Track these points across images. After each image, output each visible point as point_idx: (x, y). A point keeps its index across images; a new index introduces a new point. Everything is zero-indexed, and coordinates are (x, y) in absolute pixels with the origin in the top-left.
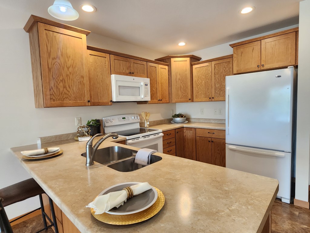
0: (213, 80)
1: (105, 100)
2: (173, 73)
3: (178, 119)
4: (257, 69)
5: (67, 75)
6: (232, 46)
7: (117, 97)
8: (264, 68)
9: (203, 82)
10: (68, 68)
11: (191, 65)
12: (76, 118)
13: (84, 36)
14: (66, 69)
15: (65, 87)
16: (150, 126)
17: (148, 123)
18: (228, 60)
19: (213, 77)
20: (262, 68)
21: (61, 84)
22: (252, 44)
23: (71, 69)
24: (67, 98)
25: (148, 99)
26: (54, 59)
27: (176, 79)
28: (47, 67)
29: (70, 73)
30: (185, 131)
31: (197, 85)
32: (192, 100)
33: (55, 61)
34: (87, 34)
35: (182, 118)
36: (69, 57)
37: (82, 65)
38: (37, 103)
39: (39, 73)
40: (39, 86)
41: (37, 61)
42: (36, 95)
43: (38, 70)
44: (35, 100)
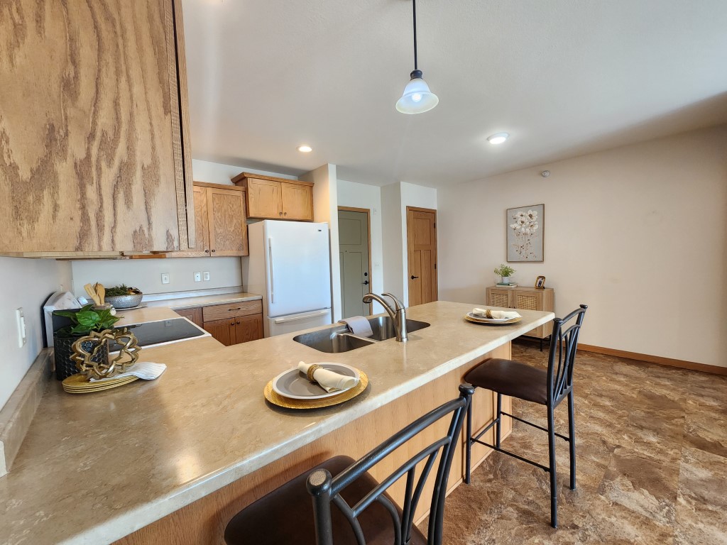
0: (211, 220)
4: (279, 217)
6: (247, 175)
18: (236, 193)
20: (285, 217)
38: (42, 226)
39: (137, 89)
40: (130, 148)
41: (109, 19)
42: (25, 174)
43: (135, 72)
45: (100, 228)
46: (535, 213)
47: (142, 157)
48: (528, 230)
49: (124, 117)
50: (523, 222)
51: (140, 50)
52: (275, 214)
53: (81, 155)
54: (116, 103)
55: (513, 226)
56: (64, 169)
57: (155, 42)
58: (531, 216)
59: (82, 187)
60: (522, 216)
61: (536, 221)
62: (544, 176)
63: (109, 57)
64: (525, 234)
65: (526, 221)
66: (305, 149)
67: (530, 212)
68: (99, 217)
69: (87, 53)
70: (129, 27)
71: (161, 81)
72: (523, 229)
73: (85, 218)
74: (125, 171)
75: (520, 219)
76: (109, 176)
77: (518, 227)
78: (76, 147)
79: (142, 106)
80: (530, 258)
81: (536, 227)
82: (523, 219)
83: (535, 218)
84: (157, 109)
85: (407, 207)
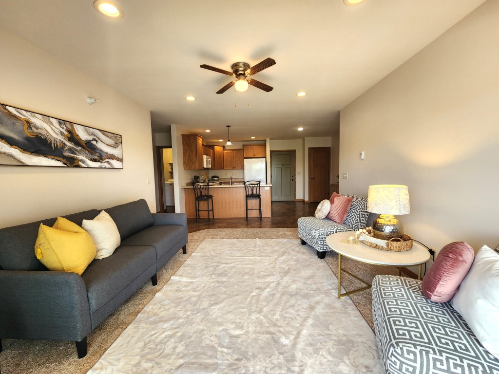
1: (202, 167)
2: (216, 154)
3: (216, 179)
4: (253, 157)
6: (244, 146)
8: (256, 157)
9: (229, 159)
11: (223, 150)
18: (241, 151)
19: (234, 158)
22: (251, 146)
25: (211, 167)
31: (226, 161)
32: (223, 168)
34: (203, 138)
35: (218, 178)
38: (188, 168)
39: (194, 155)
40: (193, 161)
41: (192, 150)
42: (187, 164)
44: (185, 166)
45: (191, 167)
51: (194, 152)
54: (192, 157)
63: (192, 153)
66: (253, 138)
69: (190, 153)
76: (192, 163)
78: (190, 161)
85: (309, 148)
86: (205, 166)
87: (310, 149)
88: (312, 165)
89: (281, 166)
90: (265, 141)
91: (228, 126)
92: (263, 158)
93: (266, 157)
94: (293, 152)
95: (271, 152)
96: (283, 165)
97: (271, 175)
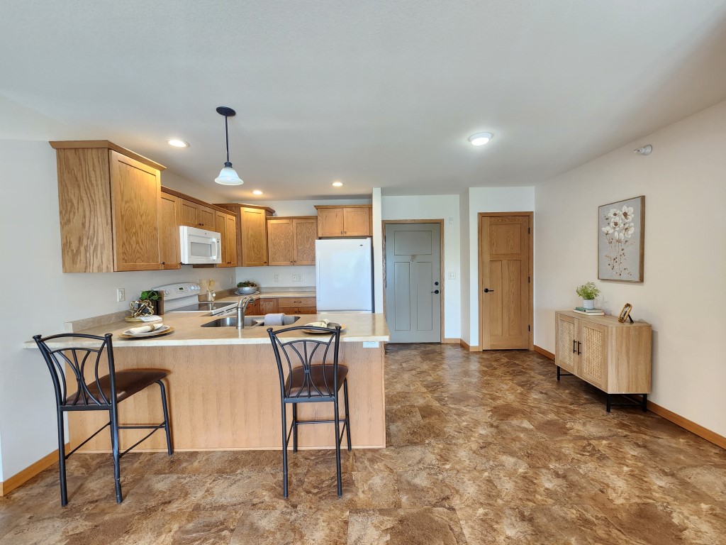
0: (295, 241)
1: (173, 262)
2: (244, 228)
3: (247, 289)
4: (340, 235)
5: (140, 226)
6: (317, 207)
7: (189, 257)
8: (347, 235)
9: (283, 242)
10: (141, 216)
11: (267, 219)
12: (118, 290)
13: (158, 173)
14: (139, 216)
15: (137, 243)
16: (216, 298)
17: (214, 295)
18: (312, 221)
19: (295, 238)
20: (345, 235)
21: (134, 238)
22: (336, 210)
23: (144, 217)
24: (139, 258)
25: (219, 261)
26: (127, 202)
27: (248, 235)
28: (120, 214)
29: (144, 223)
30: (261, 303)
31: (274, 245)
32: (267, 263)
33: (127, 205)
34: (161, 169)
35: (253, 288)
36: (143, 200)
37: (156, 211)
38: (78, 265)
39: (99, 220)
40: (97, 240)
41: (93, 201)
42: (75, 251)
43: (99, 215)
44: (68, 259)
45: (90, 265)
46: (630, 211)
47: (100, 242)
48: (621, 234)
49: (96, 230)
50: (616, 224)
51: (100, 207)
52: (337, 232)
53: (86, 244)
54: (94, 227)
55: (605, 229)
56: (82, 249)
57: (105, 203)
58: (625, 214)
59: (86, 253)
60: (615, 215)
61: (632, 221)
62: (644, 154)
63: (92, 213)
64: (619, 241)
65: (620, 222)
66: (337, 184)
67: (625, 209)
68: (90, 262)
69: (87, 214)
70: (98, 201)
71: (106, 215)
72: (616, 234)
73: (87, 262)
74: (96, 247)
75: (612, 220)
76: (92, 248)
77: (611, 231)
78: (85, 242)
79: (101, 225)
80: (624, 277)
81: (631, 231)
82: (617, 219)
83: (630, 218)
84: (105, 225)
85: (480, 214)
86: (185, 259)
87: (482, 216)
88: (487, 258)
89: (408, 259)
90: (370, 197)
91: (227, 112)
92: (364, 237)
93: (371, 237)
94: (438, 225)
95: (386, 225)
96: (414, 257)
97: (385, 280)
